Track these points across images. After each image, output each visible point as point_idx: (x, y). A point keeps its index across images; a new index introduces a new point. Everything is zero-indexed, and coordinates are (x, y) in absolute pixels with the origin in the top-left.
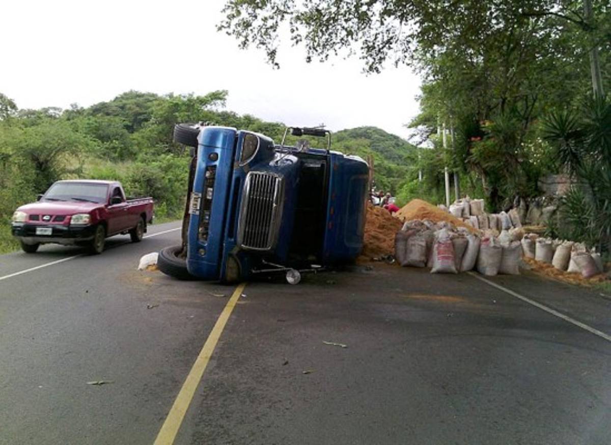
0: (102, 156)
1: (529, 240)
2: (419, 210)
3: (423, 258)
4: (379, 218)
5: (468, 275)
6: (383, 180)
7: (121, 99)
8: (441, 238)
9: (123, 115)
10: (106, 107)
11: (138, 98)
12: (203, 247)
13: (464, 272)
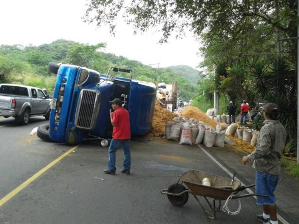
0: (38, 73)
1: (240, 130)
2: (189, 111)
3: (178, 136)
4: (164, 114)
5: (197, 146)
6: (189, 94)
7: (56, 43)
8: (185, 127)
9: (57, 51)
10: (47, 46)
11: (65, 43)
12: (57, 126)
13: (196, 144)
